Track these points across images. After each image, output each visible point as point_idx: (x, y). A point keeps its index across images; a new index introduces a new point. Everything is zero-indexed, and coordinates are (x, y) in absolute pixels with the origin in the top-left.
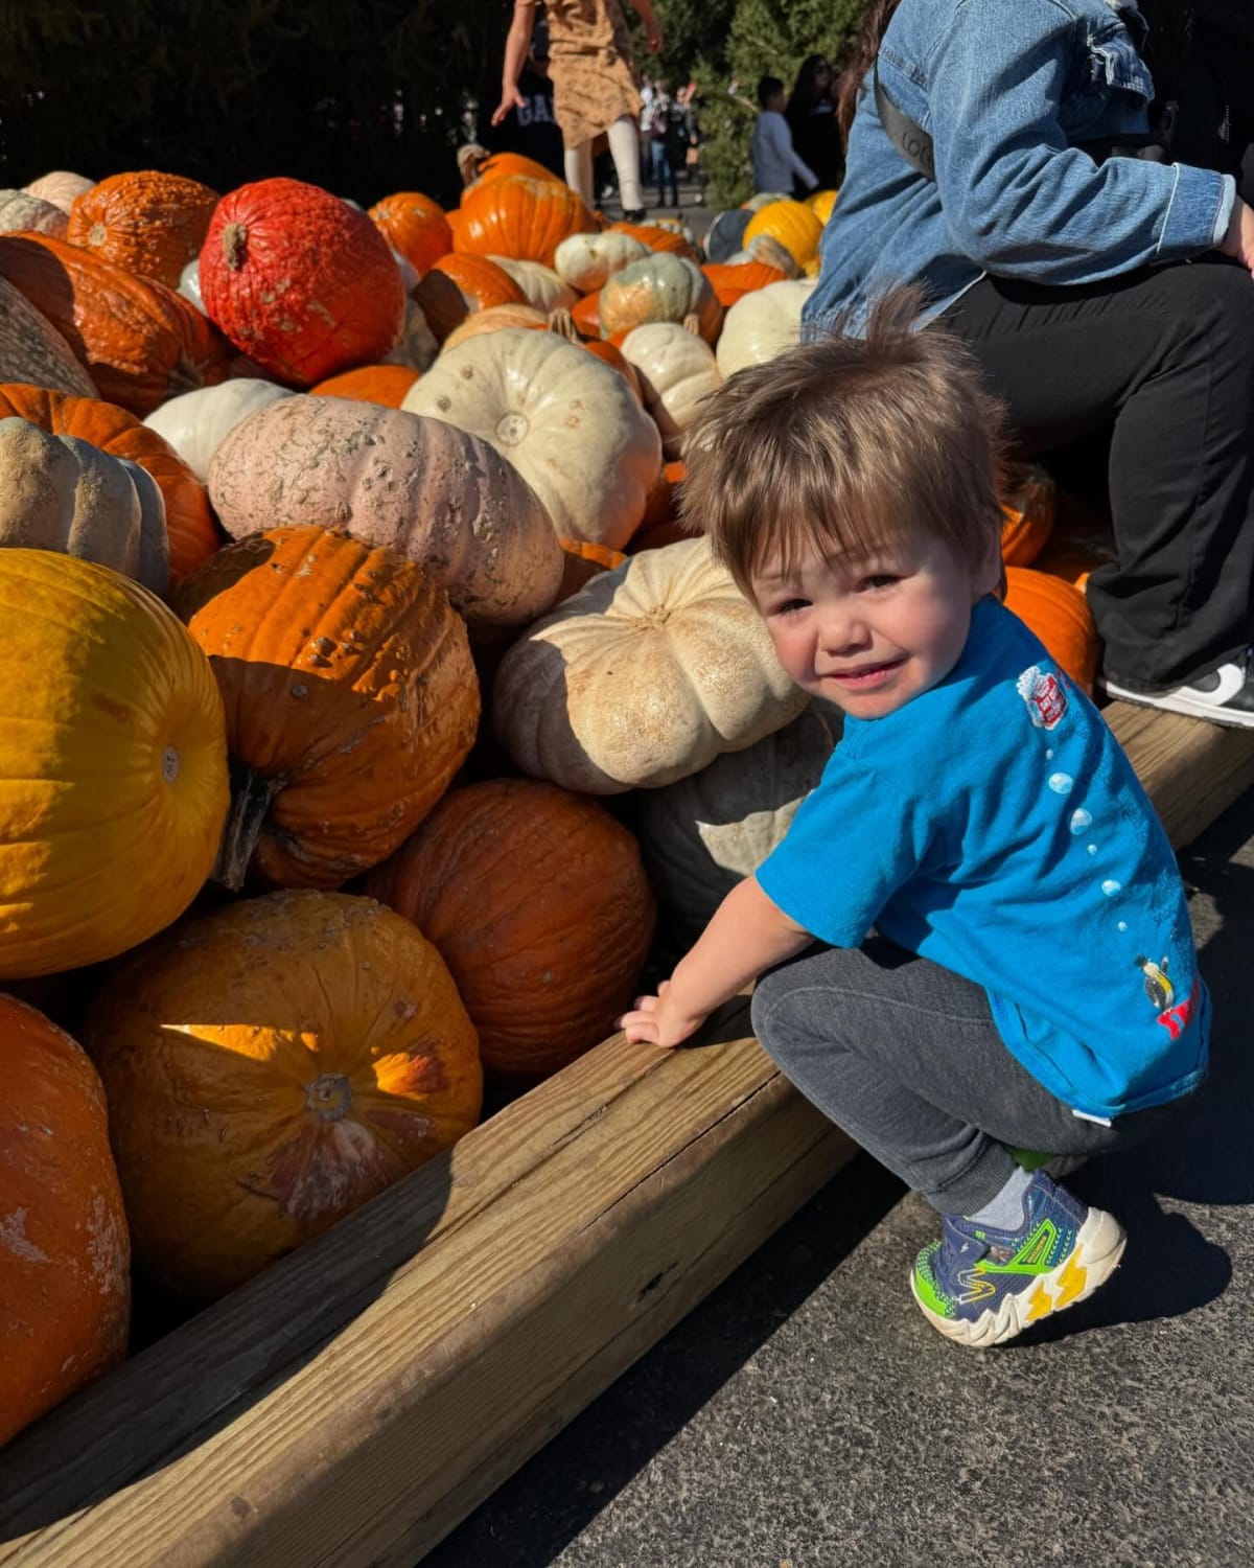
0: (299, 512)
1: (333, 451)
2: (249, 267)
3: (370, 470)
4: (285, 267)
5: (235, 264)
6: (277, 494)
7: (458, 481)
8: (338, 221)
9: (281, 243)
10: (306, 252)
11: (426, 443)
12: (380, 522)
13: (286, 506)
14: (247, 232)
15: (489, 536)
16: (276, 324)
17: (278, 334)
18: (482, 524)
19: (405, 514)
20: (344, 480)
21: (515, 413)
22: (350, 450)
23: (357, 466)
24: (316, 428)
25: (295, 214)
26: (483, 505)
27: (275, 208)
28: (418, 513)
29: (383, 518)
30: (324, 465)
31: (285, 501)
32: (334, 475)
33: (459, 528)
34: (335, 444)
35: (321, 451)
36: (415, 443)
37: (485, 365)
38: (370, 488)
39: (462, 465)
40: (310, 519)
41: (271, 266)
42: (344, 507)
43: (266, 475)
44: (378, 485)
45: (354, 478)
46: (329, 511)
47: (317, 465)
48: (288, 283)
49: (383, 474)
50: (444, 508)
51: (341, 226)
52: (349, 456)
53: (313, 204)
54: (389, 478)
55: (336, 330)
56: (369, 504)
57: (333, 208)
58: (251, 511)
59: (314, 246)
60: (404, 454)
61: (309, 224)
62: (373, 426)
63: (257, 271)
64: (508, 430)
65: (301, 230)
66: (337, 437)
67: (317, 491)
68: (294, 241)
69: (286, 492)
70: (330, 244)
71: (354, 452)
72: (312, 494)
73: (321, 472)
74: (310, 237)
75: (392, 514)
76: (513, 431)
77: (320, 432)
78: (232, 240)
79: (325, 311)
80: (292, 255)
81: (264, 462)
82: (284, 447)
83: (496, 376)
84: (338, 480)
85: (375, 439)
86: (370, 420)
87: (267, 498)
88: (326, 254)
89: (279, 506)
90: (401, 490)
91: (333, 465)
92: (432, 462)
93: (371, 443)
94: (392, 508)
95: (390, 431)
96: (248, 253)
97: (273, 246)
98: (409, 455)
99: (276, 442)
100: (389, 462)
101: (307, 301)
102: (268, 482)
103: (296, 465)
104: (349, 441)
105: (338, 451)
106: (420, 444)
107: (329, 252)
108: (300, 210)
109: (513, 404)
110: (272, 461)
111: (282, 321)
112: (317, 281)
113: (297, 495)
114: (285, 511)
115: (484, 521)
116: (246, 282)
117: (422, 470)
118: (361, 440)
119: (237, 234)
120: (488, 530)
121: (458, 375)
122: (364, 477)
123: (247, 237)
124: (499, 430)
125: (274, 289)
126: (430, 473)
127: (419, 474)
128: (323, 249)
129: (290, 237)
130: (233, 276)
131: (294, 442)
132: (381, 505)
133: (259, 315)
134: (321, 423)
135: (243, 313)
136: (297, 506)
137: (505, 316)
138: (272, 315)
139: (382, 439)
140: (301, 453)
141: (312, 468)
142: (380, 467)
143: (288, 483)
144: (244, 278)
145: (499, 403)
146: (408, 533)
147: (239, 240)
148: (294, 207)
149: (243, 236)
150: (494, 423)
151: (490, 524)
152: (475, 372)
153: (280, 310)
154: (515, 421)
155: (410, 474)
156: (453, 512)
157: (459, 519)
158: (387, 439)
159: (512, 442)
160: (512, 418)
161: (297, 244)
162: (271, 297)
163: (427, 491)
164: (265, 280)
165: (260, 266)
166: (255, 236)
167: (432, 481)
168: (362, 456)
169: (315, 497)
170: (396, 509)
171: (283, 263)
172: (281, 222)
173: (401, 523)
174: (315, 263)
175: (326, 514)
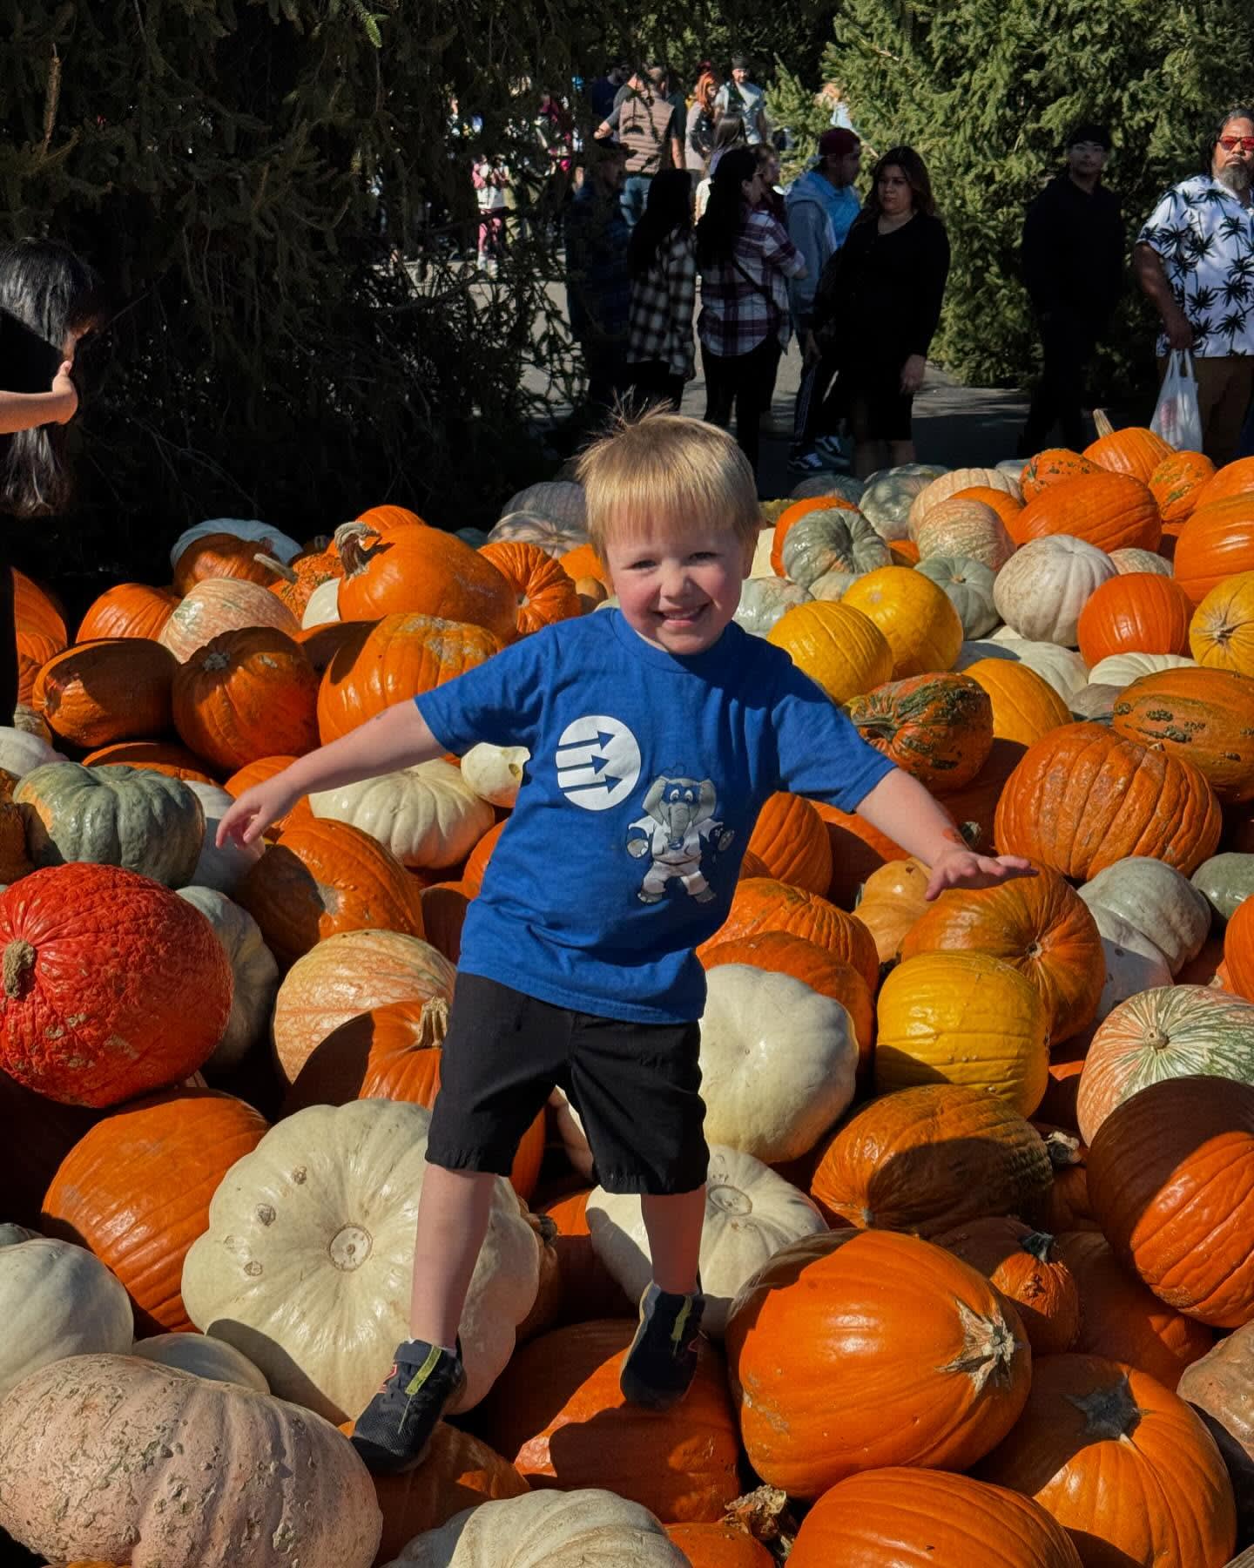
0: (82, 1535)
1: (126, 1469)
2: (34, 996)
3: (165, 1490)
4: (80, 1000)
5: (16, 993)
6: (61, 1514)
7: (258, 1489)
8: (151, 933)
9: (77, 972)
10: (109, 980)
11: (229, 1447)
12: (169, 1549)
13: (69, 1526)
14: (36, 952)
15: (290, 1547)
16: (62, 1061)
17: (64, 1071)
18: (283, 1536)
19: (198, 1539)
20: (136, 1503)
21: (355, 1226)
22: (145, 1468)
23: (151, 1484)
24: (110, 1435)
25: (98, 931)
26: (286, 1508)
27: (73, 925)
28: (212, 1536)
29: (173, 1545)
30: (115, 1485)
31: (69, 1521)
32: (125, 1498)
33: (256, 1546)
34: (129, 1461)
35: (113, 1469)
36: (217, 1449)
37: (321, 1163)
38: (162, 1511)
39: (267, 1468)
40: (94, 1542)
41: (62, 999)
42: (132, 1532)
43: (50, 1487)
44: (172, 1508)
45: (147, 1499)
46: (115, 1536)
47: (108, 1486)
48: (82, 1018)
49: (179, 1494)
50: (243, 1524)
51: (155, 939)
52: (142, 1474)
53: (121, 915)
54: (184, 1499)
55: (137, 1062)
56: (159, 1529)
57: (147, 916)
58: (29, 1517)
59: (119, 972)
60: (203, 1466)
61: (114, 945)
62: (172, 1430)
63: (44, 1001)
64: (345, 1248)
65: (103, 953)
66: (133, 1450)
67: (104, 1514)
68: (95, 968)
69: (70, 1511)
70: (139, 967)
71: (148, 1469)
72: (99, 1517)
73: (110, 1494)
74: (114, 962)
75: (183, 1540)
76: (352, 1249)
77: (113, 1442)
78: (15, 965)
79: (126, 1044)
80: (89, 986)
81: (50, 1471)
82: (73, 1457)
83: (334, 1180)
84: (128, 1503)
85: (173, 1448)
86: (170, 1424)
87: (49, 1514)
88: (133, 980)
89: (61, 1525)
90: (196, 1512)
91: (125, 1486)
92: (233, 1470)
93: (169, 1454)
94: (184, 1534)
95: (189, 1437)
96: (34, 979)
97: (66, 976)
98: (209, 1467)
99: (67, 1447)
100: (186, 1480)
101: (106, 1036)
102: (52, 1497)
103: (84, 1482)
104: (144, 1455)
105: (132, 1468)
106: (222, 1452)
107: (139, 976)
108: (105, 924)
109: (354, 1215)
110: (59, 1473)
111: (71, 1058)
112: (120, 1014)
113: (83, 1519)
114: (69, 1531)
115: (286, 1530)
116: (28, 1014)
117: (221, 1483)
118: (158, 1452)
119: (22, 957)
120: (290, 1541)
121: (288, 1176)
122: (157, 1499)
123: (35, 960)
124: (333, 1246)
125: (63, 1023)
126: (230, 1484)
127: (217, 1489)
128: (131, 974)
129: (90, 963)
130: (12, 1006)
131: (84, 1453)
132: (172, 1530)
133: (41, 1052)
134: (115, 1428)
135: (21, 1049)
136: (81, 1529)
137: (370, 952)
138: (58, 1051)
139: (180, 1447)
140: (91, 1470)
141: (101, 1489)
142: (176, 1484)
143: (74, 1502)
144: (26, 1009)
145: (336, 1214)
146: (199, 1559)
147: (24, 963)
148: (98, 922)
149: (29, 958)
150: (327, 1238)
151: (291, 1534)
152: (309, 1175)
153: (69, 1047)
154: (355, 1236)
155: (208, 1491)
156: (251, 1527)
157: (257, 1535)
158: (185, 1449)
159: (347, 1265)
160: (352, 1231)
161: (98, 971)
162: (59, 1033)
163: (223, 1509)
164: (53, 1012)
165: (48, 995)
166: (45, 960)
167: (231, 1495)
168: (157, 1473)
169: (103, 1521)
170: (188, 1535)
171: (78, 996)
172: (80, 944)
173: (193, 1547)
174: (119, 992)
175: (111, 1539)
